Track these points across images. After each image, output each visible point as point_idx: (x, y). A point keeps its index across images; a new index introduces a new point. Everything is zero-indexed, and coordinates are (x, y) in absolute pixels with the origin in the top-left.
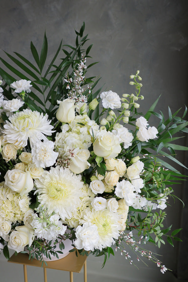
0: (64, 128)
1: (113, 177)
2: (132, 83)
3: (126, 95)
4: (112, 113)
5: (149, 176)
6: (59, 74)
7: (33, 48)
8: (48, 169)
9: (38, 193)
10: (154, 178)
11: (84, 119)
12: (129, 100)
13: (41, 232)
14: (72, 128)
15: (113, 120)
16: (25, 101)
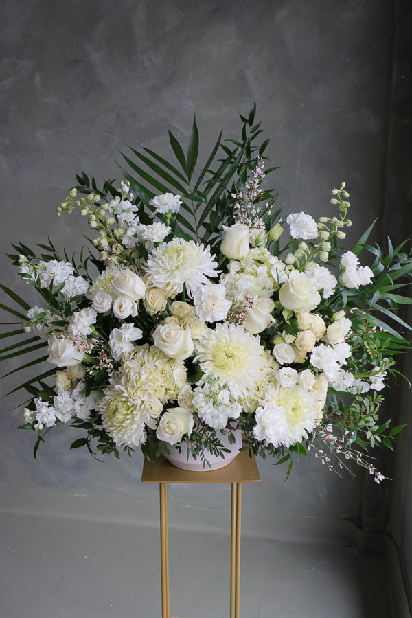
0: (233, 267)
1: (308, 339)
2: (335, 201)
3: (325, 219)
4: (304, 245)
5: (358, 342)
6: (217, 184)
7: (174, 142)
8: (212, 326)
9: (198, 361)
10: (365, 343)
11: (263, 254)
12: (330, 226)
13: (209, 411)
14: (244, 267)
15: (304, 256)
16: (171, 226)
